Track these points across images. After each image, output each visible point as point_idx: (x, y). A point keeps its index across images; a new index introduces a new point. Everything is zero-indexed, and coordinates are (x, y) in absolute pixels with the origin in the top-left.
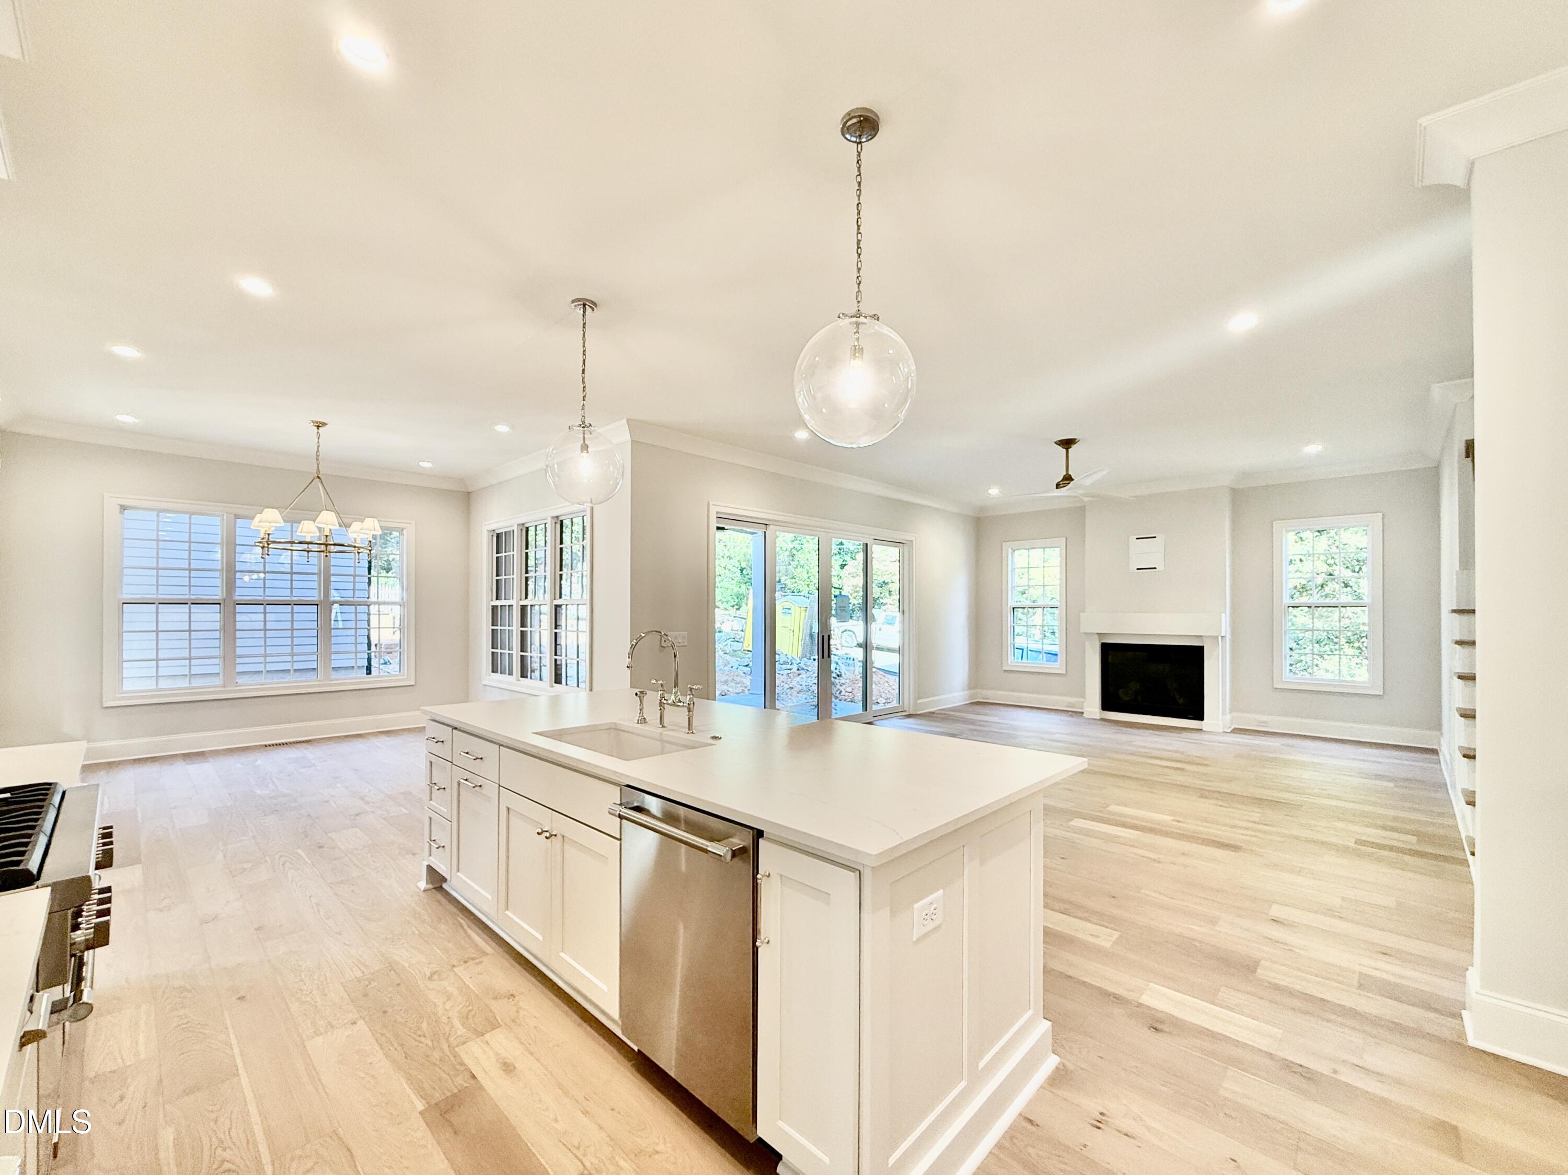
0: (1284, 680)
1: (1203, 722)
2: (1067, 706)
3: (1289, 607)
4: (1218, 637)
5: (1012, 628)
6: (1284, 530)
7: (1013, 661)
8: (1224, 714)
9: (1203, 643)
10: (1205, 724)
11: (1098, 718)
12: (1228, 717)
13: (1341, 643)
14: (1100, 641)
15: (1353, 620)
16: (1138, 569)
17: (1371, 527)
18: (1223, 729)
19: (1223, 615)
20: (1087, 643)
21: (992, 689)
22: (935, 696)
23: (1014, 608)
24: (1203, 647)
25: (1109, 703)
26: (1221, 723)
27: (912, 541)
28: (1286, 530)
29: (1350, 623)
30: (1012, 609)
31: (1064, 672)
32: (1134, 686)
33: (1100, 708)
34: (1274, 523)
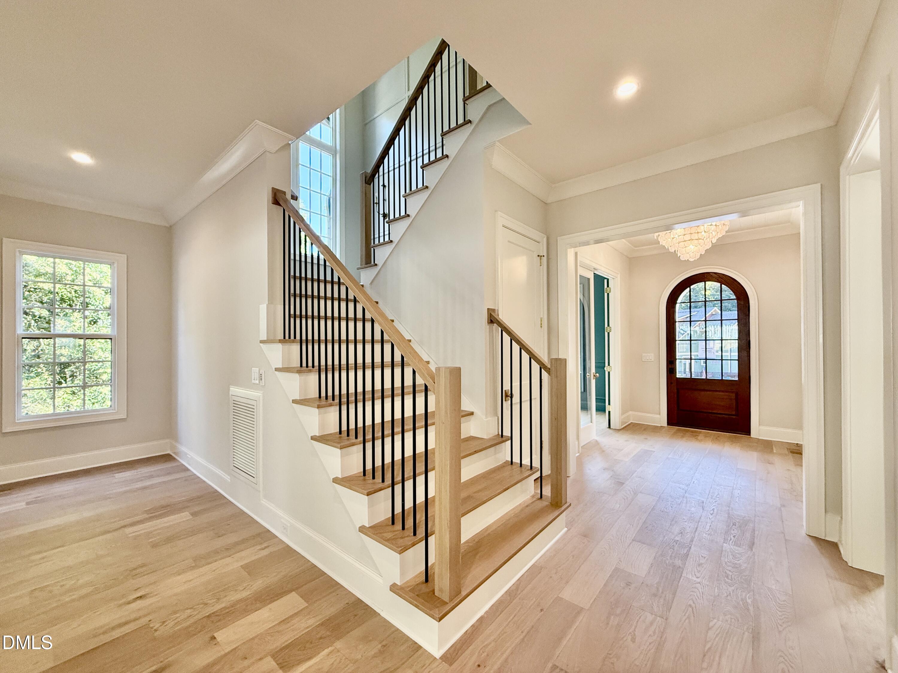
0: (17, 421)
3: (23, 338)
6: (17, 251)
28: (19, 251)
34: (5, 239)
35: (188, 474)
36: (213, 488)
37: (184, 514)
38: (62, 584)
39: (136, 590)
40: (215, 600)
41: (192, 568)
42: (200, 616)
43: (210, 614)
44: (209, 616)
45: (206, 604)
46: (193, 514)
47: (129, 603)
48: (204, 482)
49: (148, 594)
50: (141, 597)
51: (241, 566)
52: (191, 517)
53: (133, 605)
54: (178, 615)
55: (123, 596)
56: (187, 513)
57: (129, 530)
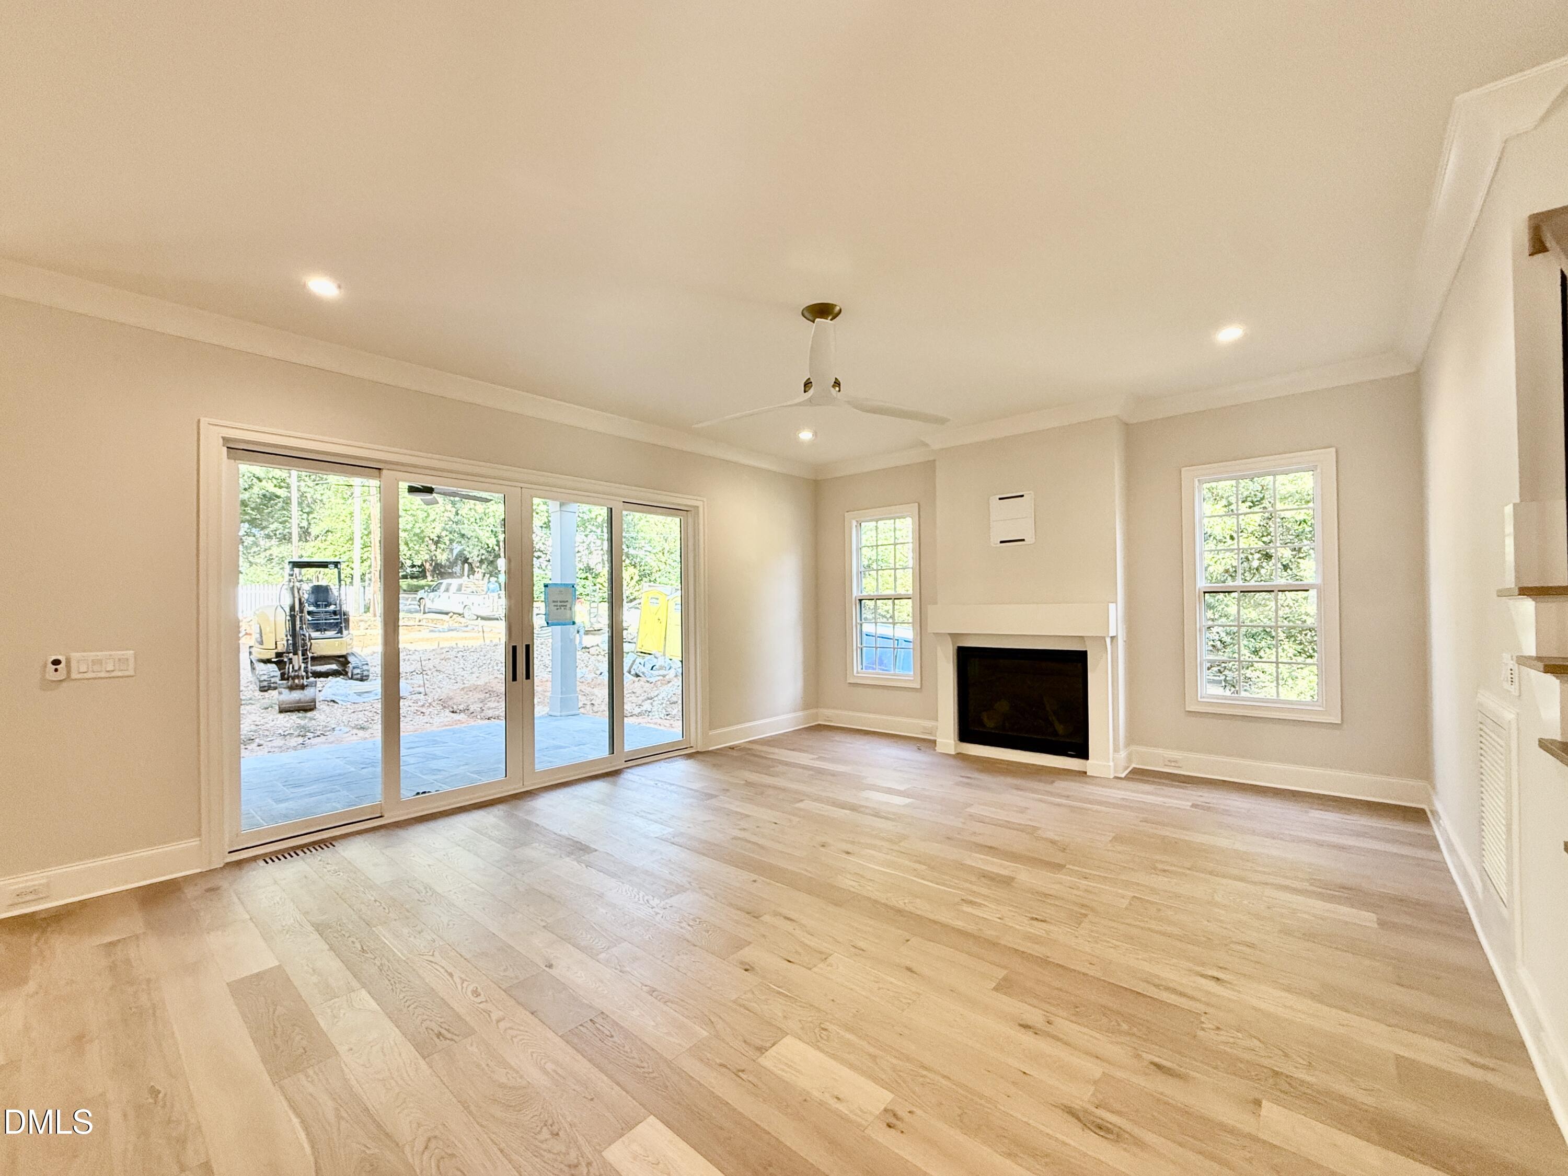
0: (1199, 699)
1: (1089, 761)
2: (923, 733)
3: (1205, 593)
4: (1104, 638)
5: (859, 626)
6: (1196, 480)
7: (859, 671)
8: (1116, 750)
9: (1085, 647)
10: (1092, 765)
11: (953, 753)
12: (1123, 754)
13: (1279, 638)
14: (953, 645)
15: (1293, 609)
16: (1001, 542)
17: (1318, 471)
18: (1115, 771)
19: (1112, 606)
20: (939, 648)
21: (834, 708)
22: (755, 720)
23: (860, 600)
24: (1085, 653)
25: (967, 733)
26: (1111, 764)
27: (698, 507)
28: (1199, 480)
29: (1291, 613)
30: (858, 601)
31: (919, 687)
32: (1003, 706)
33: (957, 738)
34: (1183, 469)
35: (1433, 856)
36: (1463, 902)
37: (1366, 913)
38: (1160, 907)
39: (1221, 968)
40: (1305, 1063)
41: (1313, 997)
42: (1266, 1062)
43: (1282, 1073)
44: (1276, 1074)
45: (1286, 1055)
46: (1382, 924)
47: (1202, 976)
48: (1453, 883)
49: (1226, 982)
50: (1218, 979)
51: (1398, 1057)
52: (1376, 926)
53: (1203, 981)
54: (1240, 1035)
55: (1203, 964)
56: (1373, 917)
57: (1269, 892)
